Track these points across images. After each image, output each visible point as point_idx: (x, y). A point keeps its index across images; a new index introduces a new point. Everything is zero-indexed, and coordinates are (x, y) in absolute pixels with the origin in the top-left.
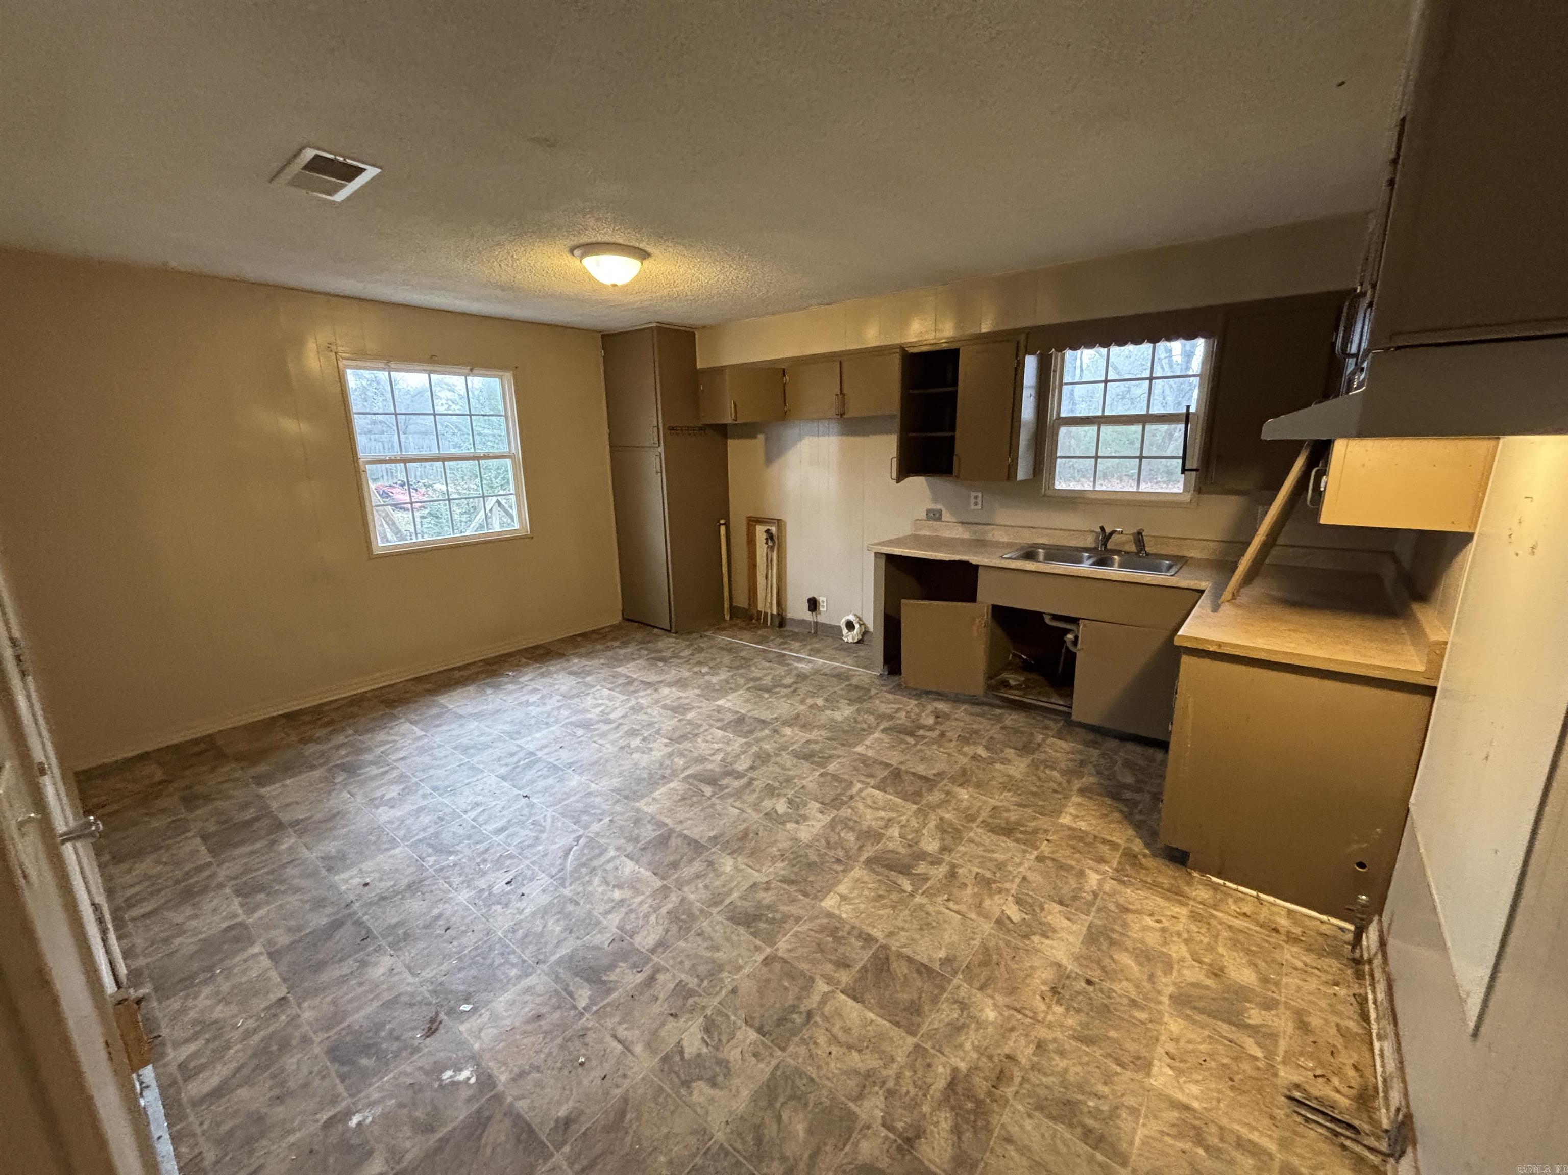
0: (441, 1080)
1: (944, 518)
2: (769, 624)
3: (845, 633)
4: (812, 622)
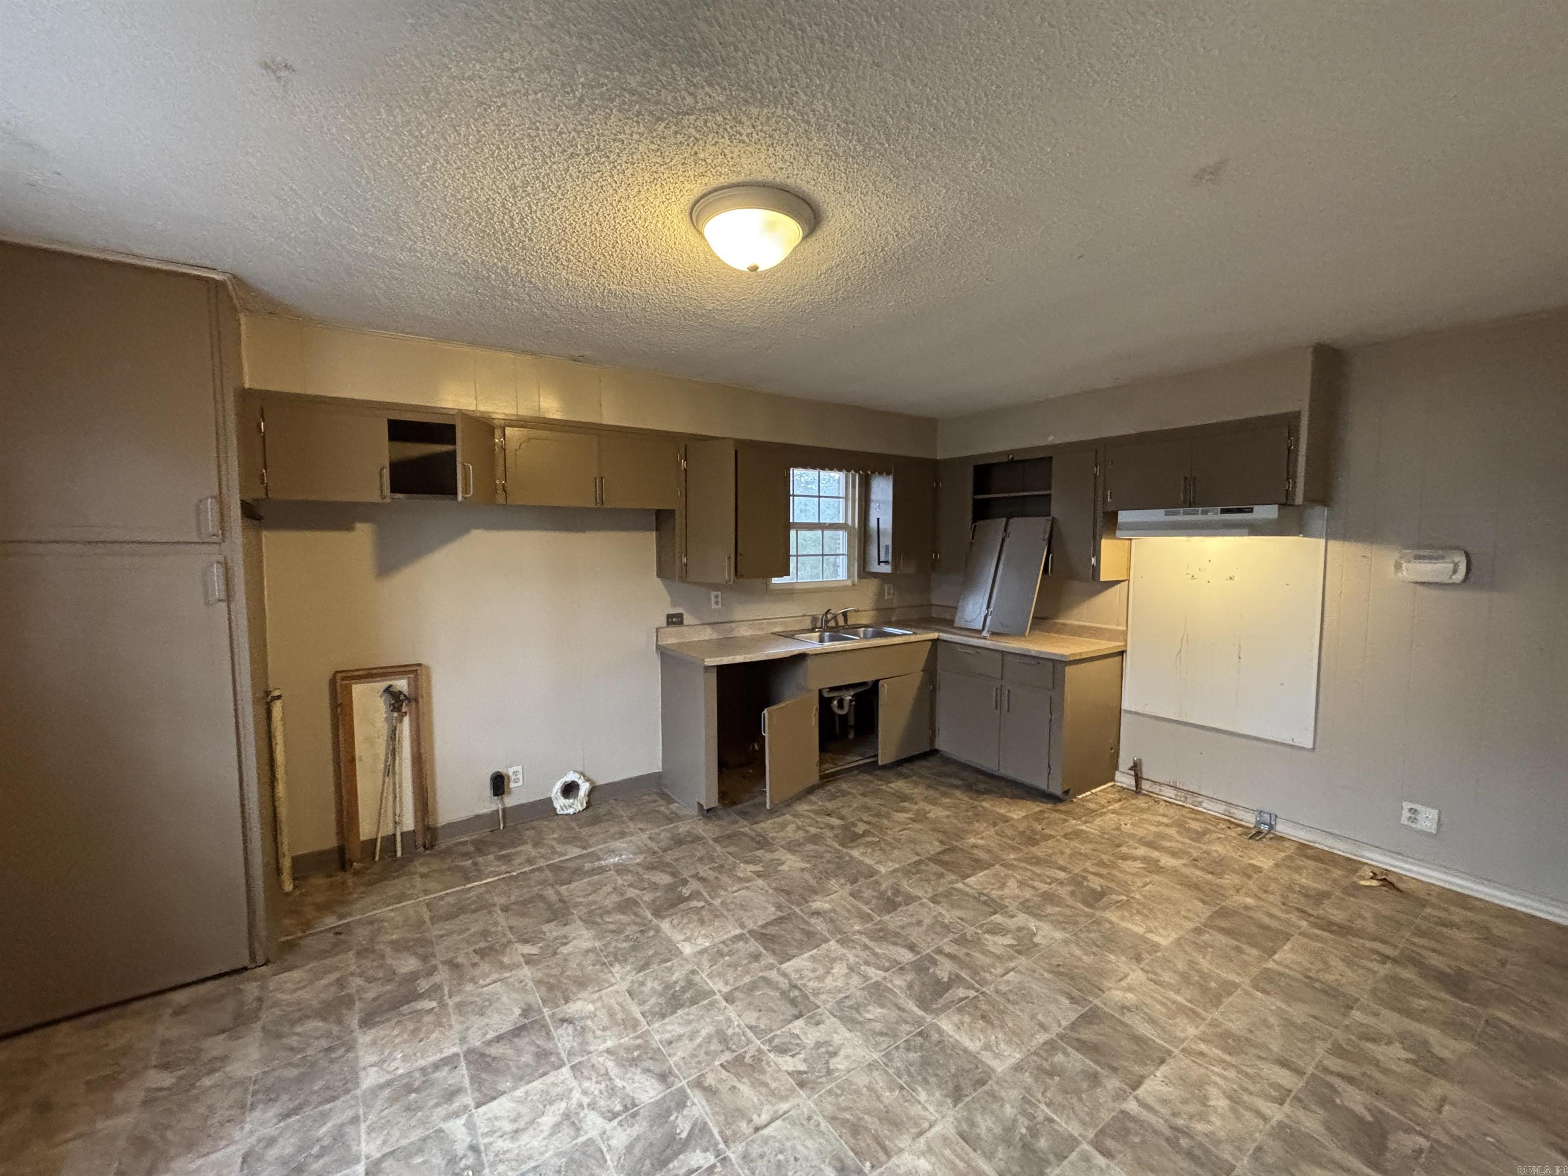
1: (685, 622)
2: (399, 854)
3: (561, 804)
4: (498, 810)
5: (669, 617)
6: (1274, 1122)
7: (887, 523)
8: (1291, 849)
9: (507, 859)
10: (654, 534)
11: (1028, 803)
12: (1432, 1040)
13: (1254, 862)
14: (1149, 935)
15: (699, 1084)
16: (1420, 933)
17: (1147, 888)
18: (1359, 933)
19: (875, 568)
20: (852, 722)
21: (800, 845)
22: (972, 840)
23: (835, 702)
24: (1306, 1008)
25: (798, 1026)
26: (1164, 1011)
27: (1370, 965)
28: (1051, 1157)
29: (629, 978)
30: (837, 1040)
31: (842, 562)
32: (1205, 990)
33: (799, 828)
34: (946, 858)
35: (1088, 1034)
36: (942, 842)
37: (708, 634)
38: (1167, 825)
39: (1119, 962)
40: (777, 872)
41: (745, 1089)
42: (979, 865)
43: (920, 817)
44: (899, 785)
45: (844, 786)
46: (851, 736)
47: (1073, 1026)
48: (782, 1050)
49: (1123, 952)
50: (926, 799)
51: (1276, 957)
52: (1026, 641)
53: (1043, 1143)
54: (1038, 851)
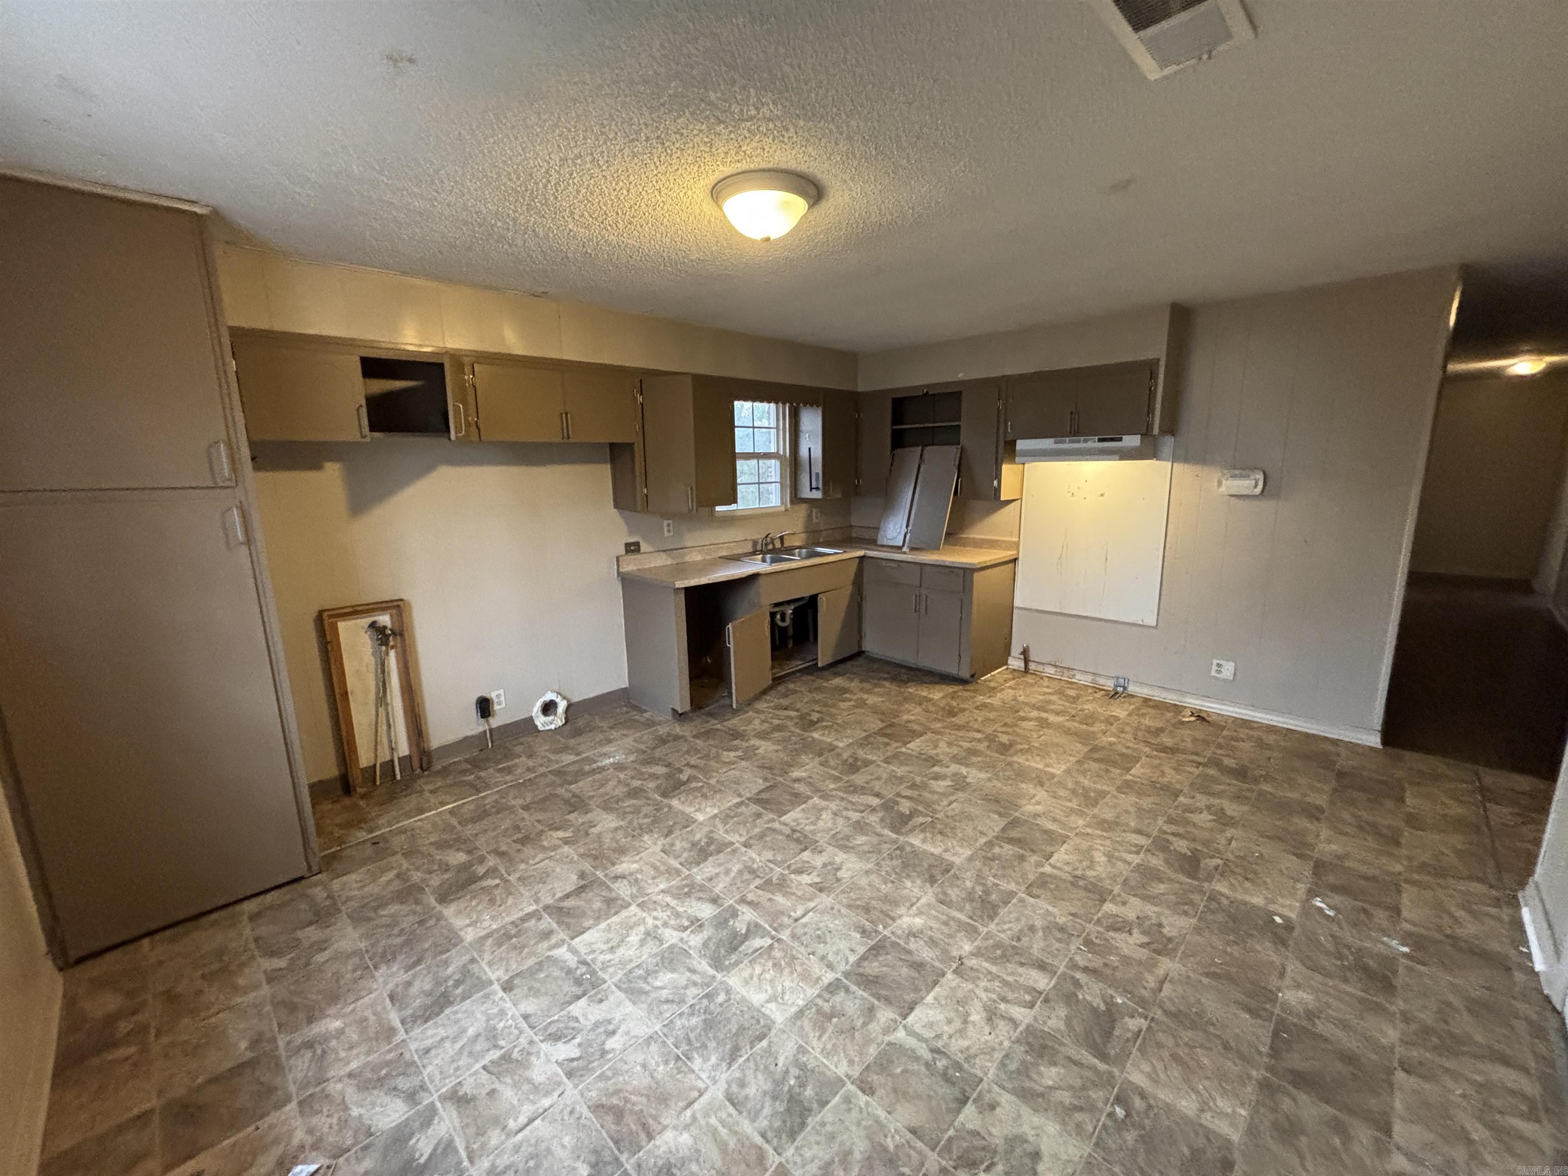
0: (1336, 915)
1: (642, 550)
2: (398, 777)
3: (541, 722)
4: (485, 732)
5: (627, 545)
6: (1134, 864)
7: (817, 453)
8: (1139, 703)
9: (509, 770)
10: (609, 466)
11: (944, 686)
12: (1226, 808)
13: (1114, 714)
14: (1047, 769)
15: (743, 900)
16: (1220, 746)
17: (1043, 738)
18: (1184, 752)
19: (806, 493)
20: (791, 631)
21: (767, 733)
22: (905, 717)
23: (778, 616)
24: (1151, 799)
25: (806, 855)
26: (1062, 814)
27: (1189, 769)
28: (1001, 904)
29: (660, 843)
30: (838, 860)
31: (775, 489)
32: (1086, 796)
33: (764, 721)
34: (889, 731)
35: (1014, 833)
36: (882, 721)
37: (663, 560)
38: (1050, 694)
39: (1028, 788)
40: (755, 754)
41: (780, 899)
42: (915, 734)
43: (861, 704)
44: (838, 681)
45: (791, 686)
46: (791, 645)
47: (1004, 830)
48: (799, 872)
49: (1031, 780)
50: (861, 690)
51: (1132, 772)
52: (940, 554)
53: (994, 897)
54: (959, 720)
